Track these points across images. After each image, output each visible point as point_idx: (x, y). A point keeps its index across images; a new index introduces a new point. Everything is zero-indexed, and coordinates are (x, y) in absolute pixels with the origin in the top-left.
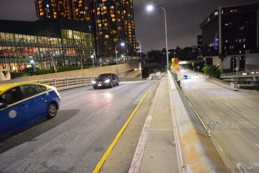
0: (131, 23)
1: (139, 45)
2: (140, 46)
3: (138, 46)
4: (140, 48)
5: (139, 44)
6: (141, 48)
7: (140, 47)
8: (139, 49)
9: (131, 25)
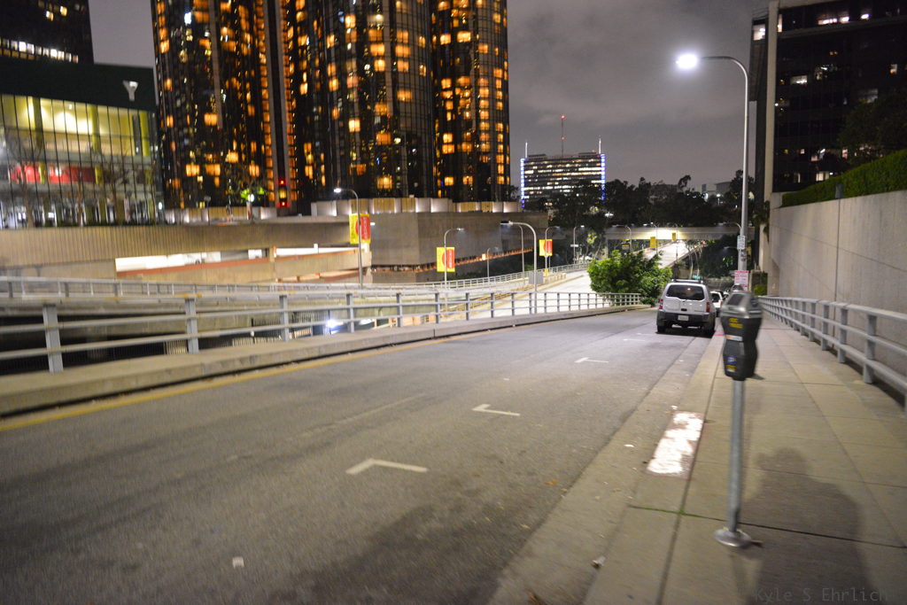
0: (491, 79)
1: (600, 162)
2: (600, 166)
3: (592, 165)
4: (603, 173)
5: (598, 157)
6: (605, 171)
7: (603, 169)
8: (599, 177)
9: (492, 87)
